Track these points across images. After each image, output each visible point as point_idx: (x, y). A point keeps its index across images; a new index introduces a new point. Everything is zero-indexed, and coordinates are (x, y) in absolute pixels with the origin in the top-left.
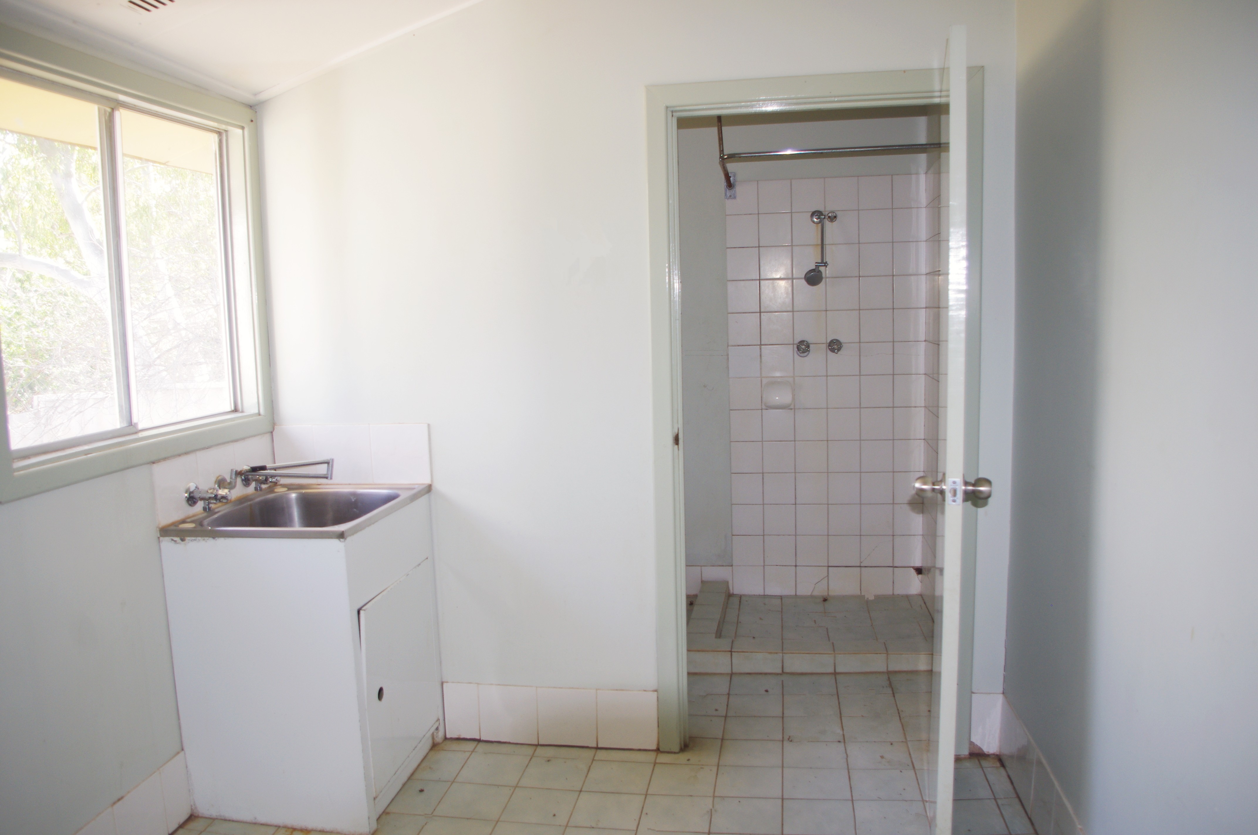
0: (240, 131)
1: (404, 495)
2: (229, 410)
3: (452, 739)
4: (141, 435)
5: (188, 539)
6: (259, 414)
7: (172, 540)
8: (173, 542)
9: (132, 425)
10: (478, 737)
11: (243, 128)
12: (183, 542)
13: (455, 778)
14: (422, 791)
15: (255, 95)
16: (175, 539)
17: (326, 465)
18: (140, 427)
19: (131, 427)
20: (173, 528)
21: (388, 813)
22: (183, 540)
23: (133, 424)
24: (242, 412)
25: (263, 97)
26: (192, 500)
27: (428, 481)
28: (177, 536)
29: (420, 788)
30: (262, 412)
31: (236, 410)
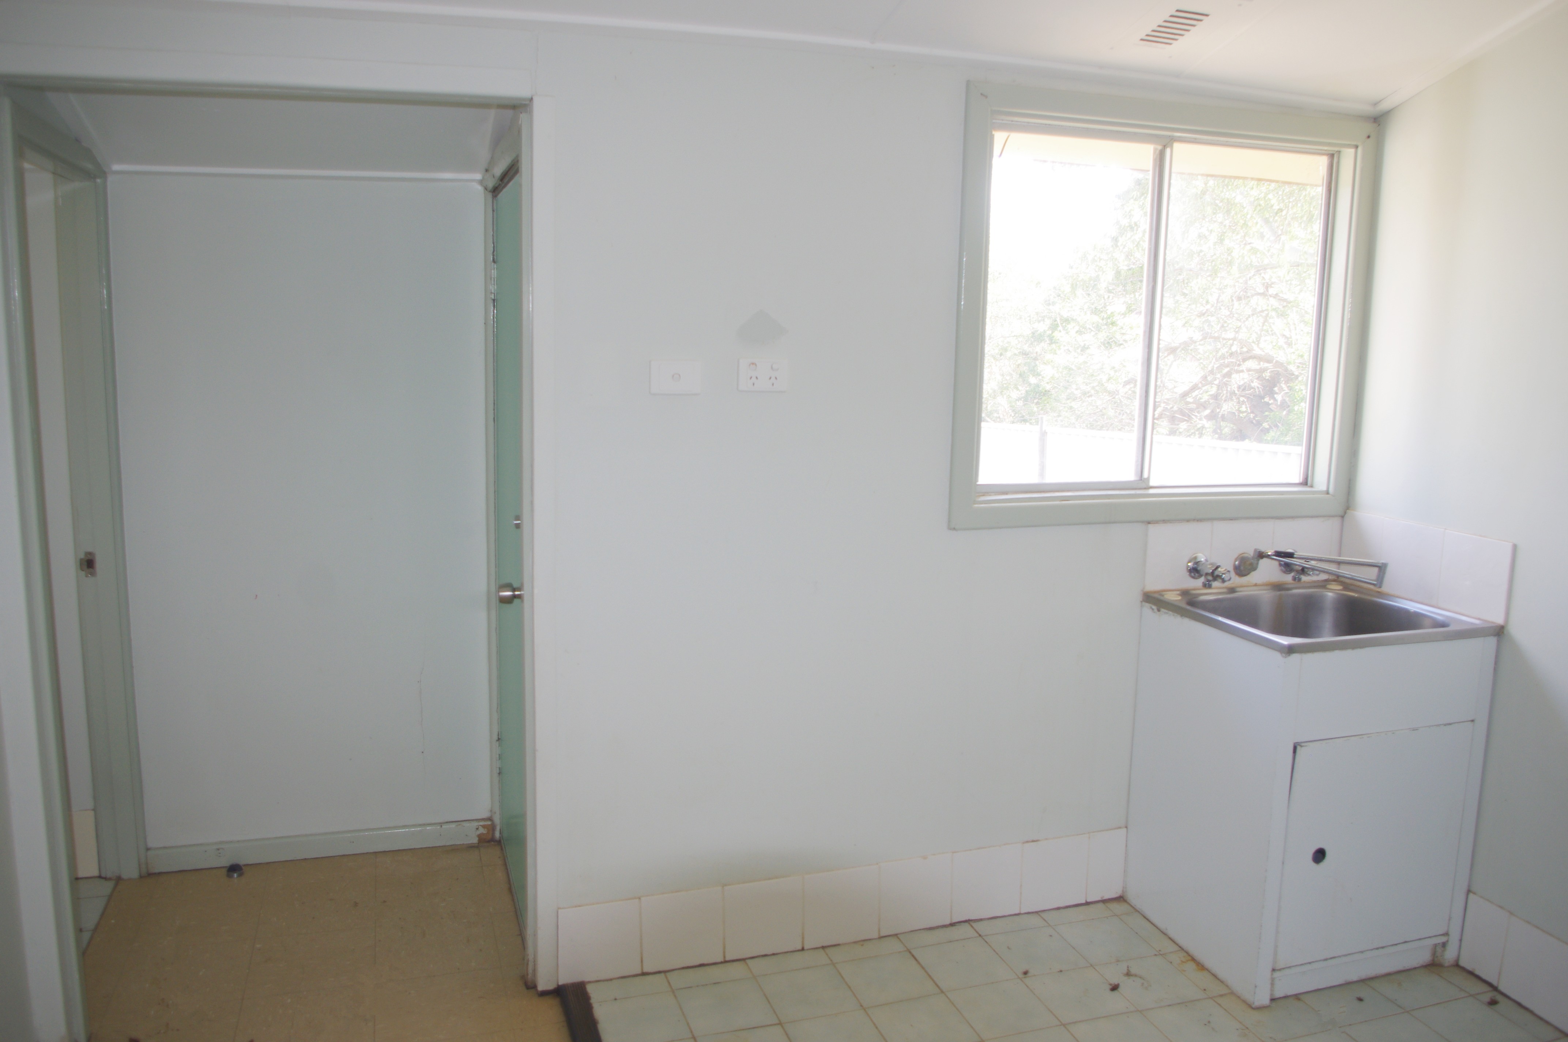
0: (1352, 151)
1: (1452, 628)
2: (1297, 481)
3: (1463, 969)
4: (1151, 491)
5: (1162, 610)
6: (1328, 493)
7: (1151, 608)
8: (1151, 609)
9: (1141, 480)
10: (1495, 983)
11: (1357, 147)
12: (1158, 613)
13: (1413, 1010)
14: (1360, 1000)
15: (1375, 104)
16: (1154, 607)
17: (1376, 570)
18: (1152, 484)
19: (1142, 483)
20: (1157, 596)
21: (1299, 999)
22: (1159, 610)
23: (1143, 479)
24: (1312, 486)
25: (1384, 106)
26: (1195, 571)
27: (1499, 620)
28: (1155, 604)
29: (1361, 995)
30: (1331, 490)
31: (1305, 483)
